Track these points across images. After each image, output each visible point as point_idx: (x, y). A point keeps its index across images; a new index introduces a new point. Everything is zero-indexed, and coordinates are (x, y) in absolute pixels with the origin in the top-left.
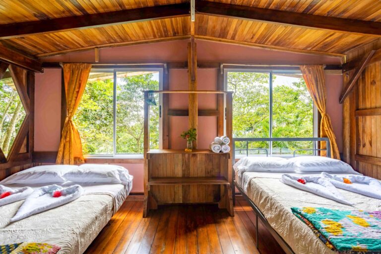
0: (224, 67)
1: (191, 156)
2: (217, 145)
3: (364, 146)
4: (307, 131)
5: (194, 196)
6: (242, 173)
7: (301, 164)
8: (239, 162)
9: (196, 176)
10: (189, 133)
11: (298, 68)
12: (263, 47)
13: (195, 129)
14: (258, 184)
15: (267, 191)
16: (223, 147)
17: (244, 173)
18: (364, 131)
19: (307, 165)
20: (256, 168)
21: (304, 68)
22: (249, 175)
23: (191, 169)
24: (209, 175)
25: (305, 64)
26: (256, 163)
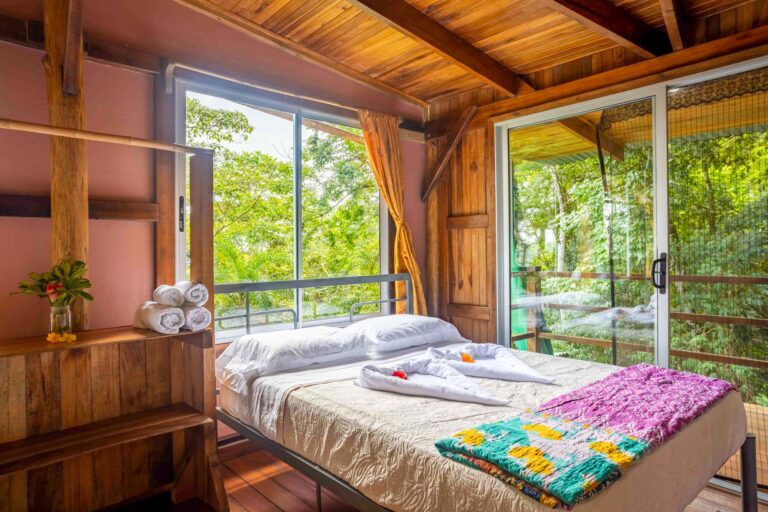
0: (177, 72)
1: (63, 355)
2: (172, 310)
3: (461, 287)
4: (314, 260)
5: (78, 493)
6: (251, 382)
7: (379, 337)
8: (228, 351)
9: (88, 420)
10: (56, 277)
11: (355, 115)
12: (281, 43)
13: (80, 264)
14: (316, 403)
15: (352, 417)
16: (192, 314)
17: (259, 381)
18: (460, 258)
19: (390, 337)
20: (286, 362)
21: (365, 115)
22: (281, 385)
23: (64, 405)
24: (133, 409)
25: (370, 109)
26: (286, 349)
